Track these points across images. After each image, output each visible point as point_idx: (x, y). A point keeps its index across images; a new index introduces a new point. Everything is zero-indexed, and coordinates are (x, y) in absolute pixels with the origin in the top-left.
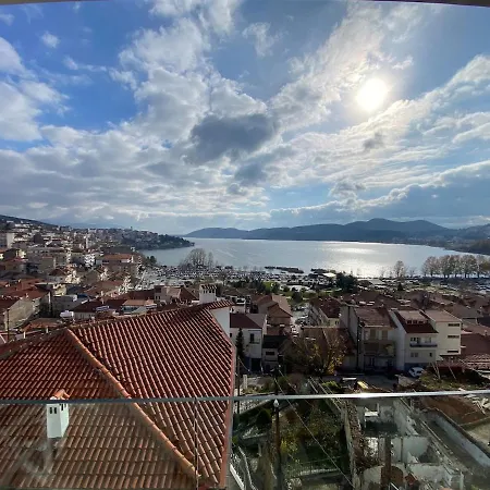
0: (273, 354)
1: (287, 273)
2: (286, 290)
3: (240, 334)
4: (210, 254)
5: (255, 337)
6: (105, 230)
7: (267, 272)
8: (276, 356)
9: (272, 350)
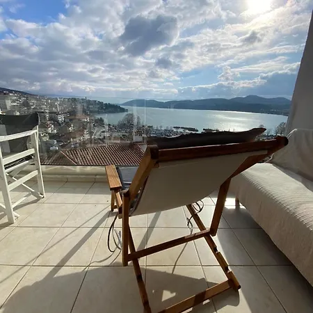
1: (187, 131)
4: (138, 118)
6: (69, 99)
7: (175, 130)
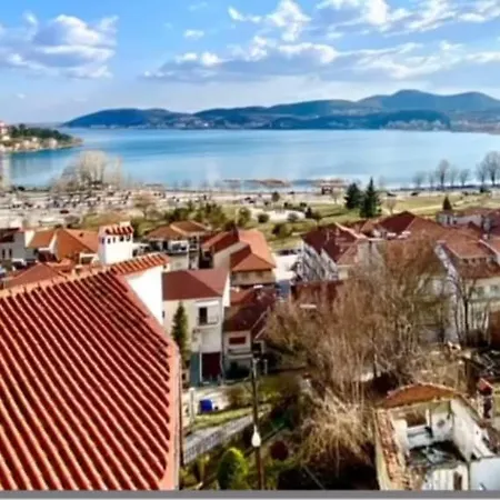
0: (241, 340)
2: (263, 219)
3: (180, 312)
5: (210, 314)
8: (248, 344)
9: (240, 334)
